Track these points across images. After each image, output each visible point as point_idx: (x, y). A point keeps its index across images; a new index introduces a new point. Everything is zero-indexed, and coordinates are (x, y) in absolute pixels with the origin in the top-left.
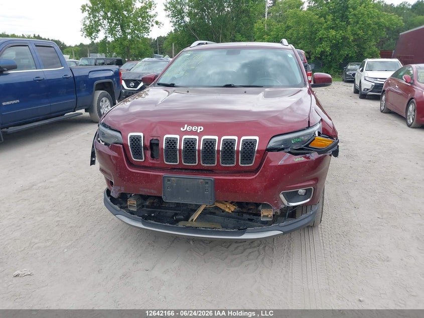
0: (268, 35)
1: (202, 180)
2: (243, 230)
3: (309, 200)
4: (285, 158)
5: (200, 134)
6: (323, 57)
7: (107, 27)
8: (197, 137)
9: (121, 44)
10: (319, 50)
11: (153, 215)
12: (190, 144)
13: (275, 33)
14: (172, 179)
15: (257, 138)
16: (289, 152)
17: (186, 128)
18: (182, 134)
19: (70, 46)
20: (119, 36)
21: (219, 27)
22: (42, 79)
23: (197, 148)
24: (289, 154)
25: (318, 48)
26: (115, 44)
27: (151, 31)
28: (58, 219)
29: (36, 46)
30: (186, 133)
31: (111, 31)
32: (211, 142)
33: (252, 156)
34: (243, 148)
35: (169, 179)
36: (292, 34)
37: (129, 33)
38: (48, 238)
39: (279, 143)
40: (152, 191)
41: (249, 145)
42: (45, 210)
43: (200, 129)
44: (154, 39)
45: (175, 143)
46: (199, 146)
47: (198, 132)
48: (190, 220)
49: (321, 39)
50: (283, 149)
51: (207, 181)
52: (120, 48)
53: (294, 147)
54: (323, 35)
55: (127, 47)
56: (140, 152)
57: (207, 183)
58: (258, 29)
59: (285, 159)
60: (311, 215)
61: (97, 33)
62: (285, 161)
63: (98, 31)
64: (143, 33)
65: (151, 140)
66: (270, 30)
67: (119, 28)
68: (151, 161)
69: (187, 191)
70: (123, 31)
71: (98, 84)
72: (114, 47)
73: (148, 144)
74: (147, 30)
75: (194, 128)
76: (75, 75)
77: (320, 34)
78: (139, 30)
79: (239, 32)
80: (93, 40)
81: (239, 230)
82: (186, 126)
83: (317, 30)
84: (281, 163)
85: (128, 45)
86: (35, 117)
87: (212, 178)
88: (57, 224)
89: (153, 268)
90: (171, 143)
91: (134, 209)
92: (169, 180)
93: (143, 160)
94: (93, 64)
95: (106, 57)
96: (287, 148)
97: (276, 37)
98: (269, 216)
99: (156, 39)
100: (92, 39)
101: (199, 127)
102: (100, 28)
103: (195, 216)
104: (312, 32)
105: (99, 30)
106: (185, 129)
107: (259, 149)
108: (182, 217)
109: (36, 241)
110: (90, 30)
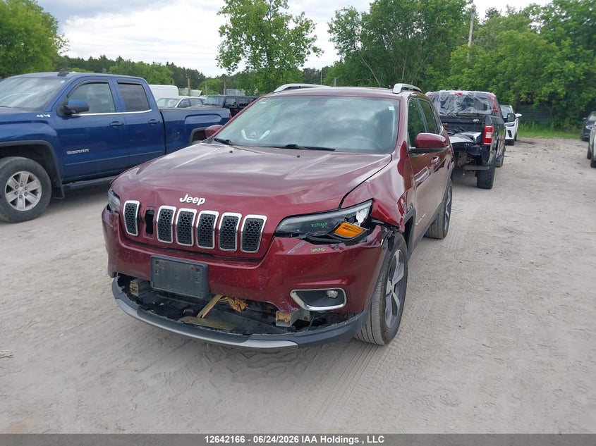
0: (470, 67)
1: (192, 266)
2: (246, 336)
3: (342, 306)
4: (298, 246)
5: (199, 208)
6: (554, 101)
7: (250, 54)
8: (195, 211)
9: (266, 77)
10: (546, 90)
11: (162, 304)
12: (186, 218)
13: (479, 65)
14: (161, 261)
15: (265, 218)
16: (306, 239)
17: (187, 199)
18: (179, 206)
19: (209, 78)
20: (264, 67)
21: (403, 57)
22: (121, 124)
23: (193, 225)
24: (305, 242)
25: (545, 88)
26: (257, 77)
27: (306, 60)
28: (76, 297)
29: (119, 83)
30: (185, 205)
31: (254, 59)
32: (209, 218)
33: (256, 241)
34: (246, 230)
35: (158, 260)
36: (506, 67)
37: (277, 63)
38: (53, 318)
39: (295, 227)
40: (142, 274)
41: (253, 226)
42: (68, 285)
43: (201, 201)
44: (318, 71)
45: (169, 216)
46: (195, 222)
47: (198, 204)
48: (199, 315)
49: (552, 74)
50: (296, 235)
51: (198, 267)
52: (264, 82)
53: (316, 234)
54: (555, 68)
55: (274, 81)
56: (134, 224)
57: (198, 270)
58: (455, 60)
59: (297, 248)
60: (344, 326)
61: (237, 62)
62: (297, 250)
63: (238, 60)
64: (295, 62)
65: (147, 211)
66: (474, 61)
67: (264, 56)
68: (145, 237)
69: (177, 278)
70: (270, 60)
71: (196, 133)
72: (256, 82)
73: (143, 215)
74: (301, 59)
75: (194, 199)
76: (165, 121)
77: (549, 68)
78: (291, 60)
79: (431, 63)
80: (231, 71)
81: (244, 335)
82: (187, 196)
83: (546, 61)
84: (291, 252)
85: (274, 79)
86: (106, 171)
87: (204, 264)
88: (72, 303)
89: (143, 370)
90: (166, 215)
91: (136, 294)
92: (157, 262)
93: (137, 235)
94: (221, 104)
95: (246, 93)
96: (302, 234)
97: (482, 71)
98: (286, 321)
99: (321, 69)
100: (229, 69)
101: (201, 199)
102: (241, 55)
103: (205, 312)
104: (537, 65)
105: (240, 59)
106: (184, 200)
107: (266, 232)
108: (192, 311)
109: (38, 319)
110: (228, 59)
